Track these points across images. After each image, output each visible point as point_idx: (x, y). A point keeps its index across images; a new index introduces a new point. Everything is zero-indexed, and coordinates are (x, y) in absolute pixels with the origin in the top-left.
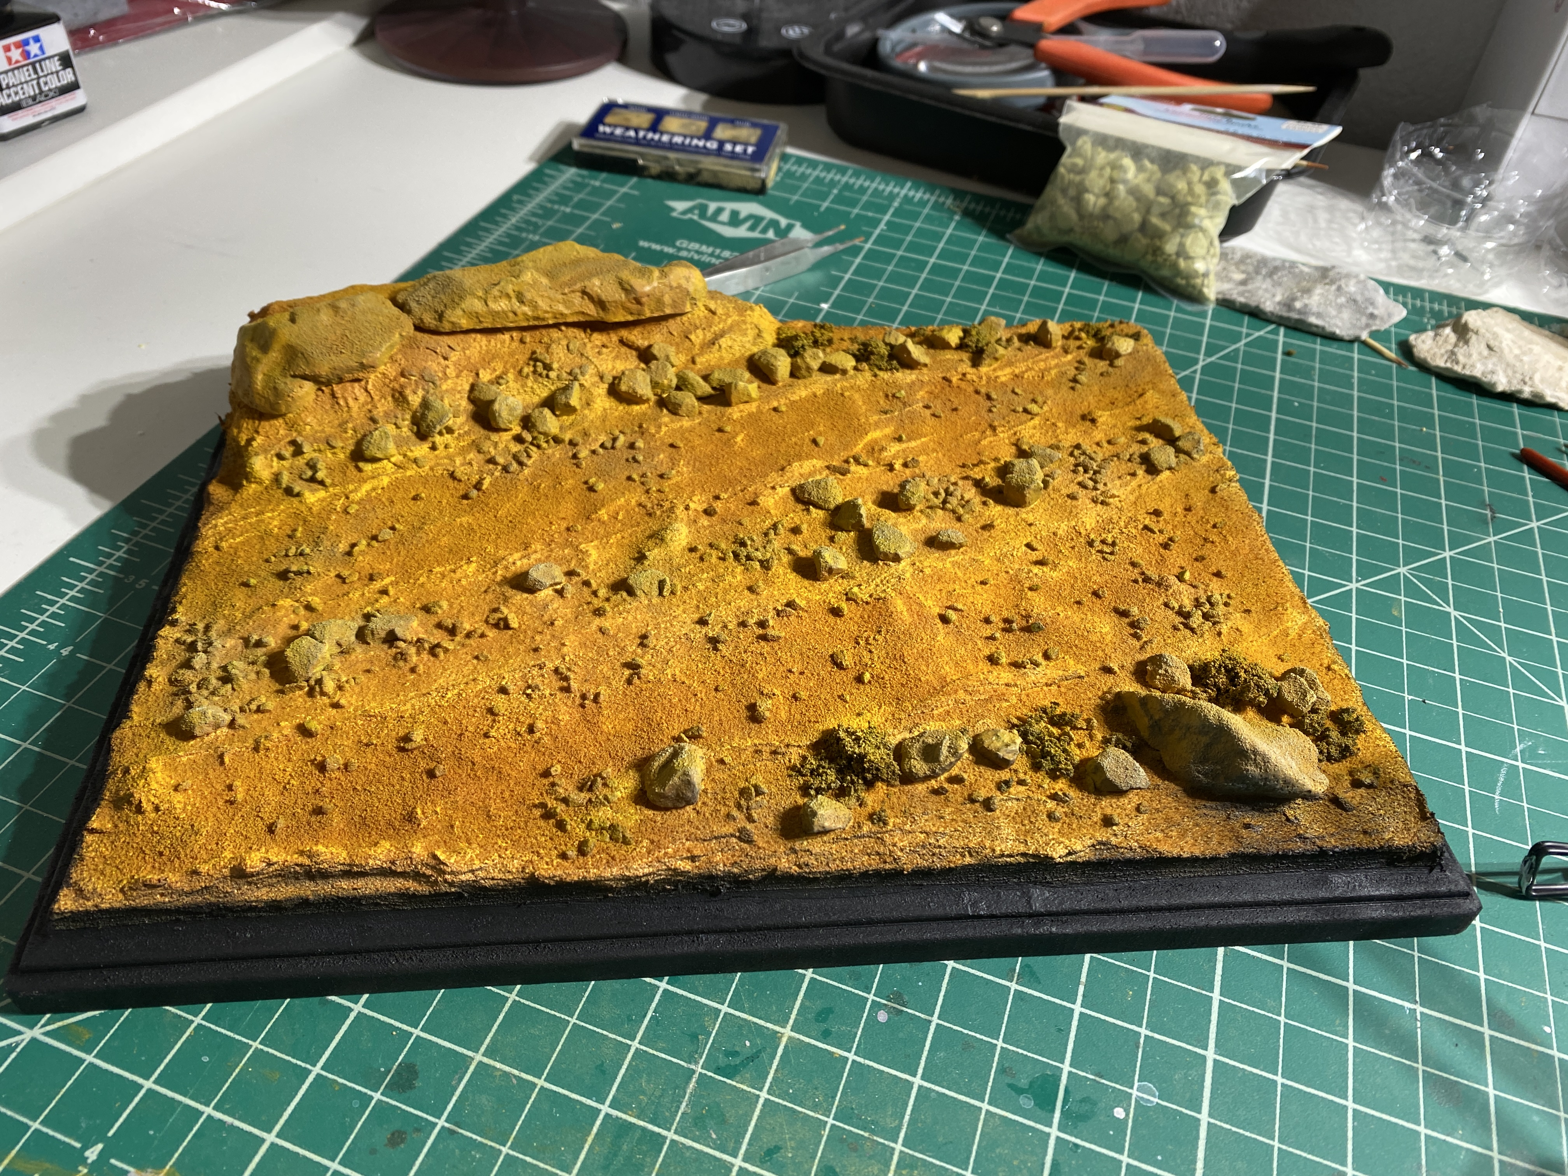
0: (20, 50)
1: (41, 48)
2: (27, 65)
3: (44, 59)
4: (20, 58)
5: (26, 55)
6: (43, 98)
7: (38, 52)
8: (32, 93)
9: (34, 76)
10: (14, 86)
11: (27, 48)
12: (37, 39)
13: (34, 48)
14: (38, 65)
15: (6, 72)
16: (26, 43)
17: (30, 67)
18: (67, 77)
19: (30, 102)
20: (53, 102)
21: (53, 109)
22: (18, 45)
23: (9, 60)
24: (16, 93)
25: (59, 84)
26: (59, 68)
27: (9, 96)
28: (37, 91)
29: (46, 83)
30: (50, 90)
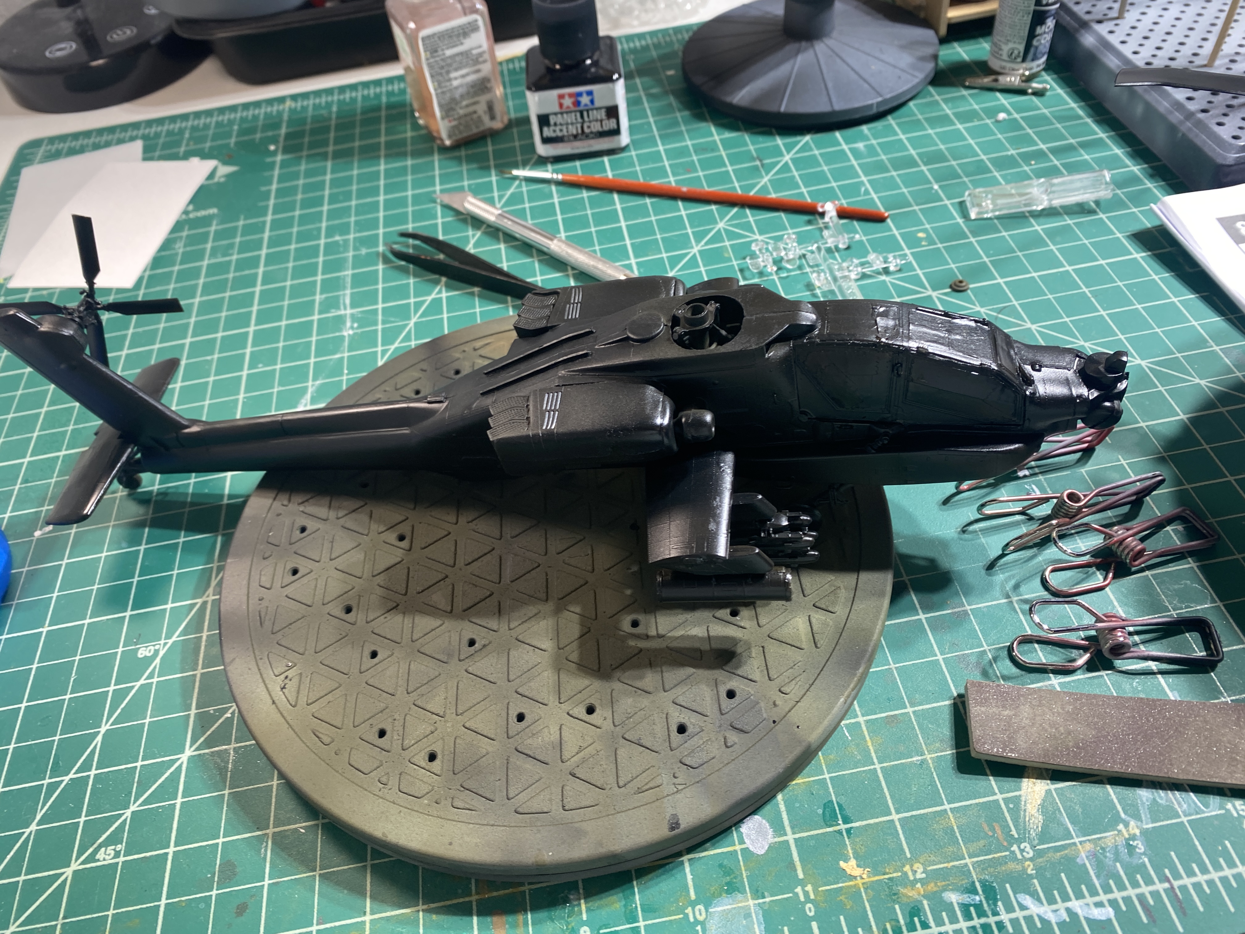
0: (572, 100)
1: (592, 102)
2: (575, 111)
3: (592, 109)
4: (571, 105)
5: (577, 103)
6: (584, 137)
7: (589, 103)
8: (575, 132)
9: (579, 120)
10: (561, 124)
11: (580, 99)
12: (590, 93)
13: (585, 100)
14: (585, 114)
15: (556, 114)
16: (580, 94)
17: (578, 115)
18: (610, 124)
19: (572, 138)
20: (592, 142)
21: (590, 146)
22: (571, 95)
23: (561, 105)
24: (561, 130)
25: (600, 129)
26: (604, 117)
27: (554, 131)
28: (580, 131)
29: (589, 127)
30: (592, 133)
